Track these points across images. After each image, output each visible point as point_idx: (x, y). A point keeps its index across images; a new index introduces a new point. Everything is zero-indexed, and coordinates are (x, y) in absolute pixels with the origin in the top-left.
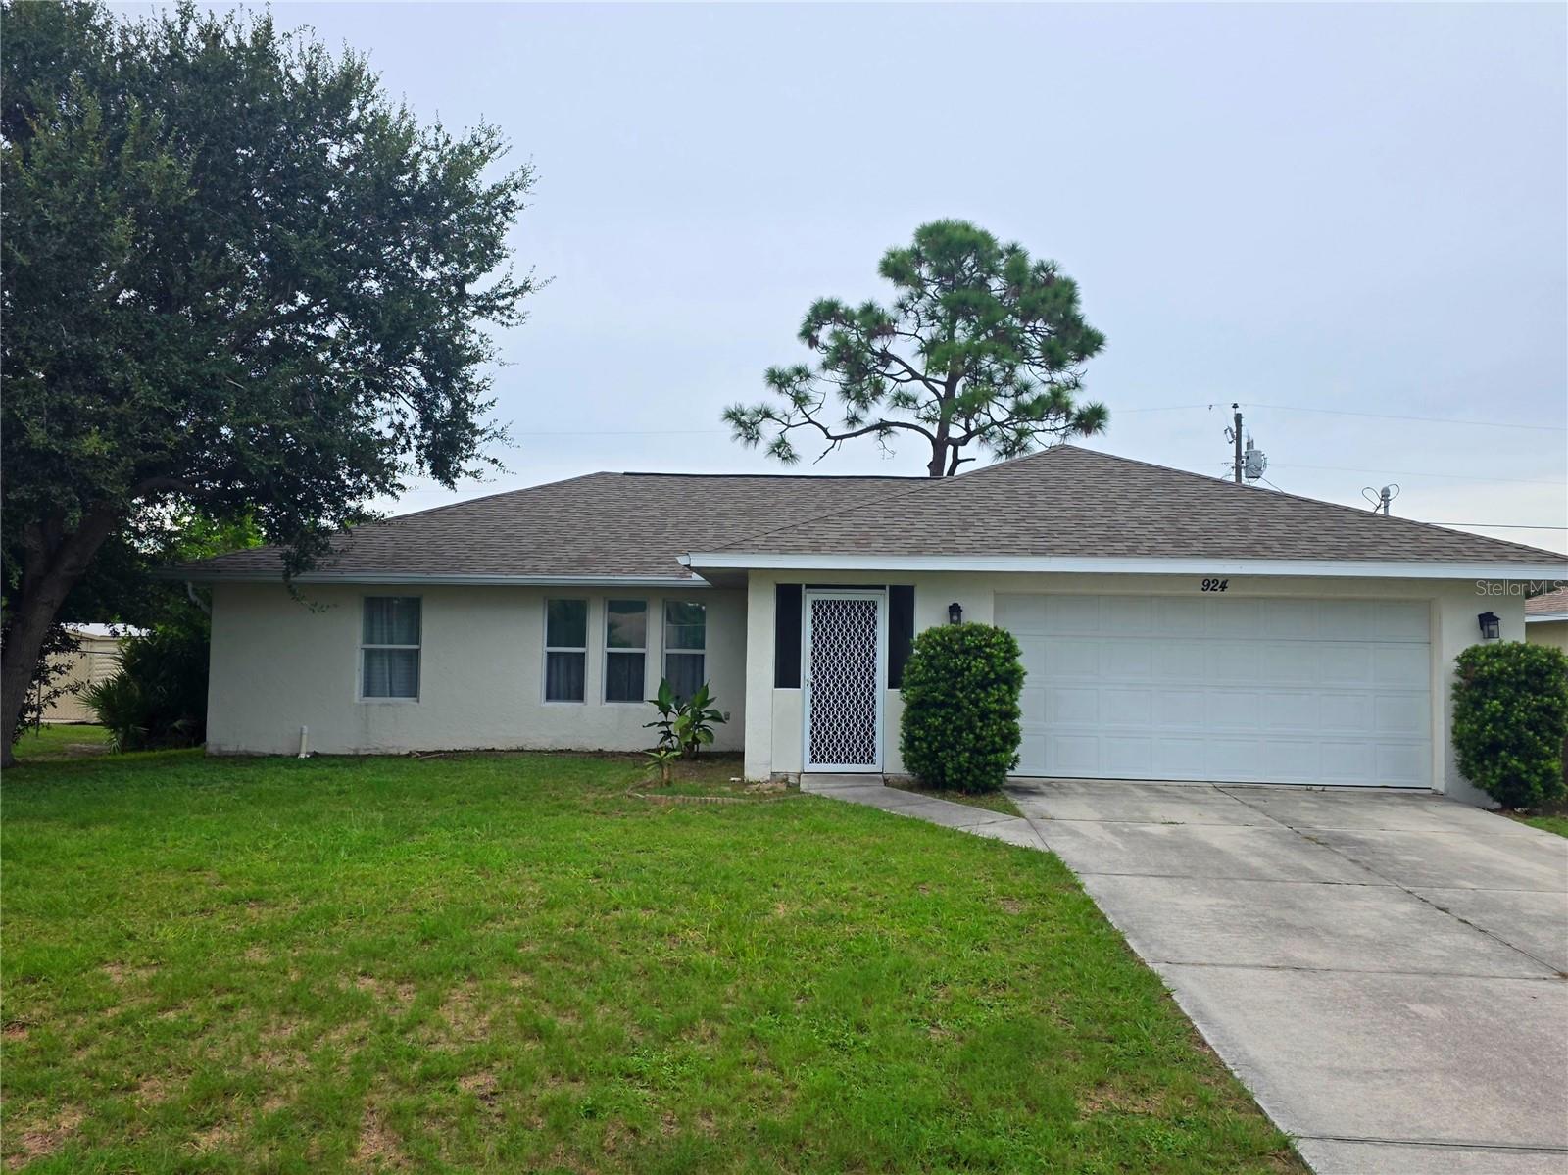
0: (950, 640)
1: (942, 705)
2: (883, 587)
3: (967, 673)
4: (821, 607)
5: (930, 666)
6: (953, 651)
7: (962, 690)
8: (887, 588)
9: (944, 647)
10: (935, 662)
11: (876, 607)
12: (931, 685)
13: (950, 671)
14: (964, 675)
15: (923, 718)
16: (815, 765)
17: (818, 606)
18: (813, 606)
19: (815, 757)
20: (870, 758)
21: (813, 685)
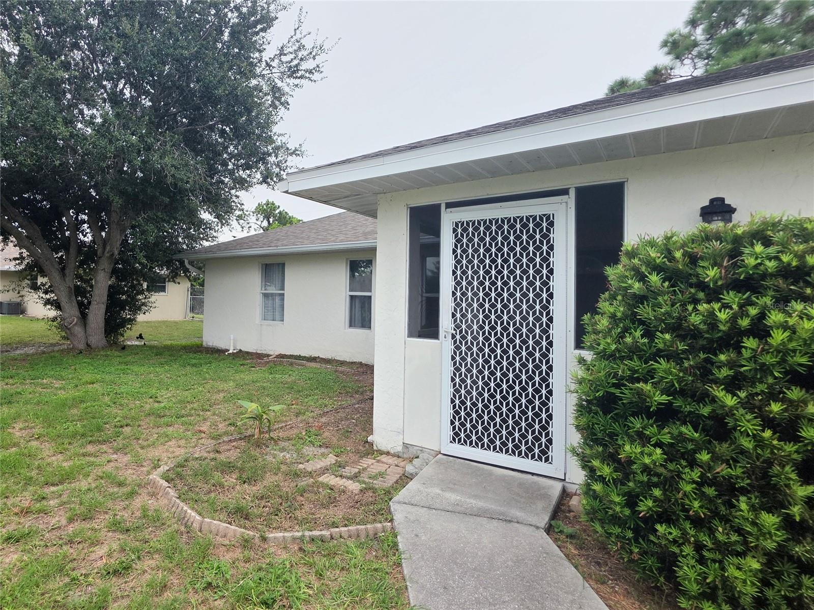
0: (693, 259)
1: (665, 415)
2: (565, 192)
3: (751, 343)
4: (465, 230)
5: (634, 319)
6: (702, 286)
7: (732, 386)
8: (572, 193)
9: (672, 276)
10: (646, 312)
11: (551, 224)
12: (635, 363)
13: (693, 334)
14: (738, 348)
15: (613, 436)
16: (456, 446)
17: (461, 229)
18: (455, 231)
19: (457, 434)
20: (543, 452)
21: (453, 336)
